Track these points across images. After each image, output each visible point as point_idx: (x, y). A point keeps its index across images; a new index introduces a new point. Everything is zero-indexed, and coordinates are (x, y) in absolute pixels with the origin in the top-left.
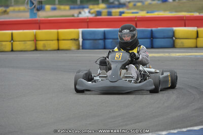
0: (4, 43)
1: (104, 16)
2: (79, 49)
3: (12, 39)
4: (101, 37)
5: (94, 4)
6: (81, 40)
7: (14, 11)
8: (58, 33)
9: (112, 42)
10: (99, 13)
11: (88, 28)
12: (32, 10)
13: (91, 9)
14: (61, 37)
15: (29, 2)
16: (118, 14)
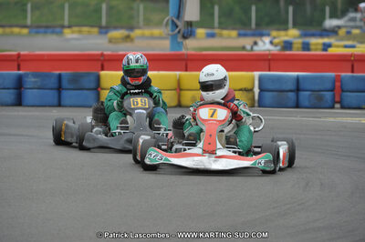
1: (296, 51)
2: (253, 106)
7: (143, 37)
9: (310, 95)
10: (288, 45)
11: (269, 71)
12: (174, 37)
13: (275, 38)
15: (170, 22)
16: (320, 47)
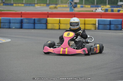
0: (55, 25)
1: (109, 12)
2: (96, 29)
3: (60, 23)
4: (108, 23)
5: (103, 5)
6: (97, 24)
7: (60, 7)
8: (85, 20)
9: (114, 26)
10: (106, 10)
11: (101, 18)
12: (71, 7)
13: (102, 8)
14: (86, 23)
15: (70, 3)
16: (117, 11)
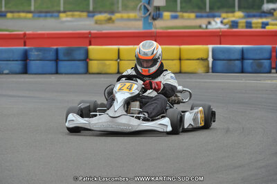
0: (108, 62)
1: (241, 29)
2: (208, 72)
3: (119, 58)
4: (238, 56)
5: (227, 12)
6: (210, 60)
7: (122, 19)
8: (180, 49)
9: (252, 63)
10: (234, 24)
11: (220, 44)
12: (146, 19)
13: (224, 18)
14: (184, 56)
16: (260, 25)
